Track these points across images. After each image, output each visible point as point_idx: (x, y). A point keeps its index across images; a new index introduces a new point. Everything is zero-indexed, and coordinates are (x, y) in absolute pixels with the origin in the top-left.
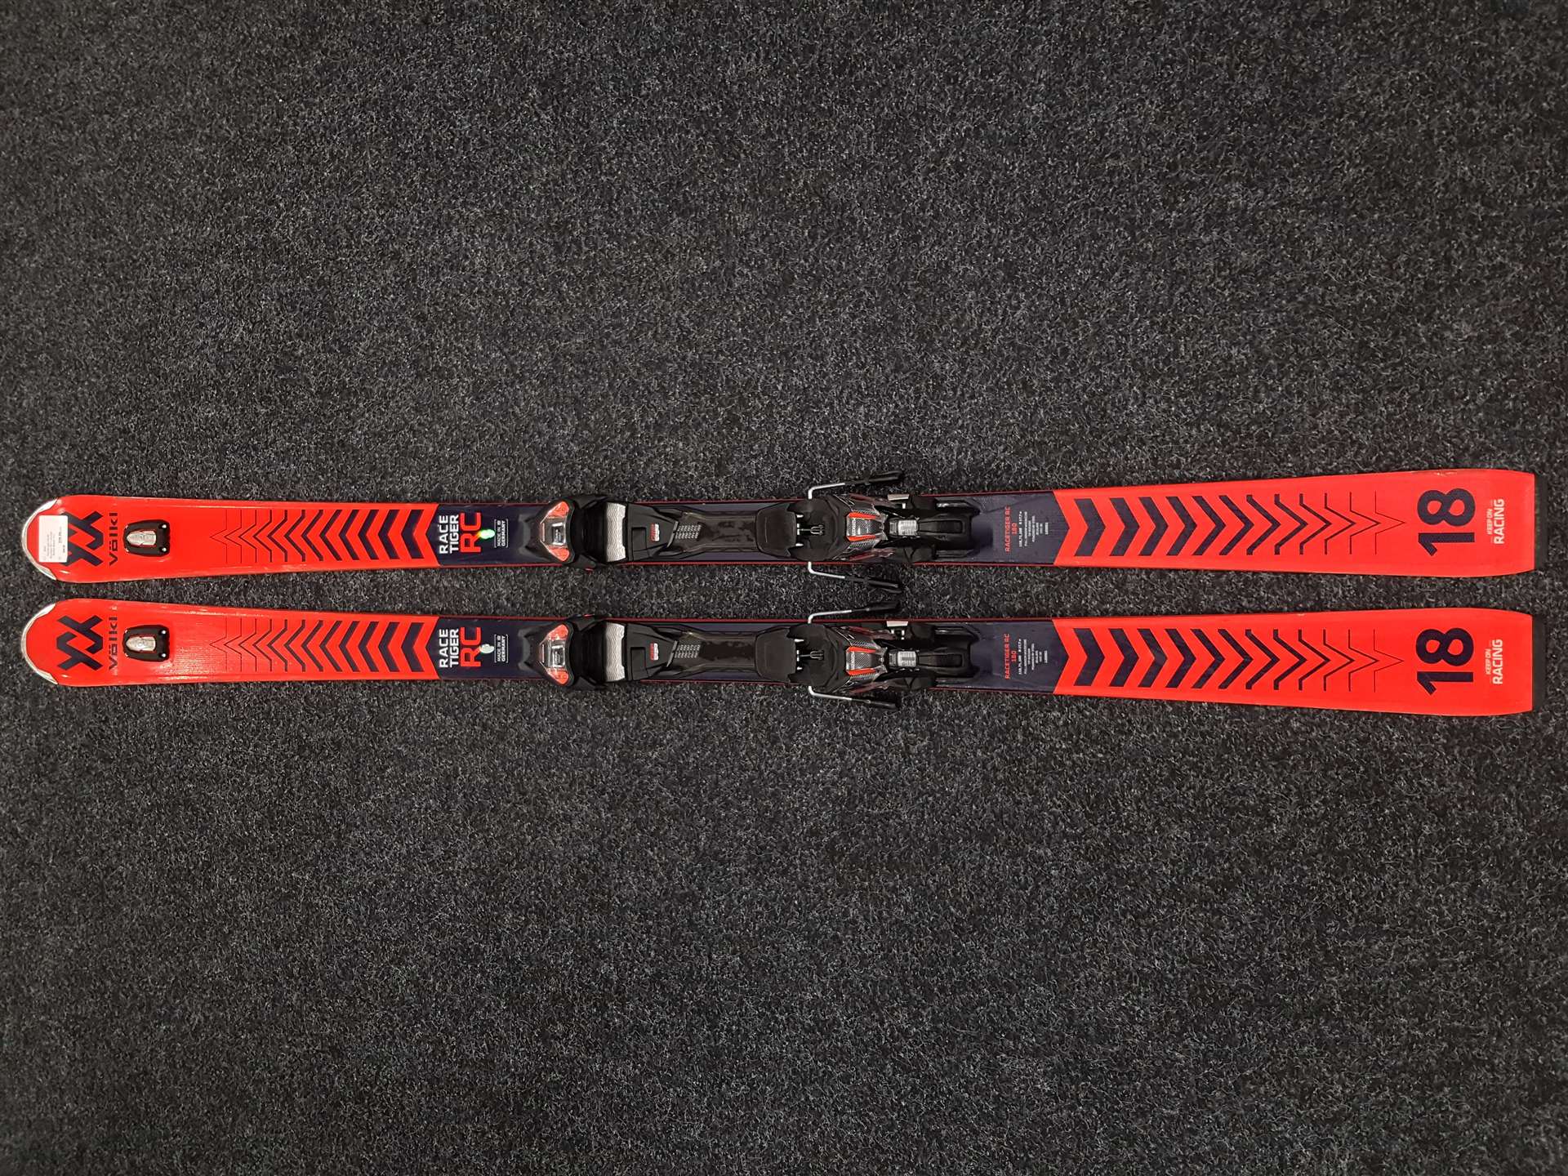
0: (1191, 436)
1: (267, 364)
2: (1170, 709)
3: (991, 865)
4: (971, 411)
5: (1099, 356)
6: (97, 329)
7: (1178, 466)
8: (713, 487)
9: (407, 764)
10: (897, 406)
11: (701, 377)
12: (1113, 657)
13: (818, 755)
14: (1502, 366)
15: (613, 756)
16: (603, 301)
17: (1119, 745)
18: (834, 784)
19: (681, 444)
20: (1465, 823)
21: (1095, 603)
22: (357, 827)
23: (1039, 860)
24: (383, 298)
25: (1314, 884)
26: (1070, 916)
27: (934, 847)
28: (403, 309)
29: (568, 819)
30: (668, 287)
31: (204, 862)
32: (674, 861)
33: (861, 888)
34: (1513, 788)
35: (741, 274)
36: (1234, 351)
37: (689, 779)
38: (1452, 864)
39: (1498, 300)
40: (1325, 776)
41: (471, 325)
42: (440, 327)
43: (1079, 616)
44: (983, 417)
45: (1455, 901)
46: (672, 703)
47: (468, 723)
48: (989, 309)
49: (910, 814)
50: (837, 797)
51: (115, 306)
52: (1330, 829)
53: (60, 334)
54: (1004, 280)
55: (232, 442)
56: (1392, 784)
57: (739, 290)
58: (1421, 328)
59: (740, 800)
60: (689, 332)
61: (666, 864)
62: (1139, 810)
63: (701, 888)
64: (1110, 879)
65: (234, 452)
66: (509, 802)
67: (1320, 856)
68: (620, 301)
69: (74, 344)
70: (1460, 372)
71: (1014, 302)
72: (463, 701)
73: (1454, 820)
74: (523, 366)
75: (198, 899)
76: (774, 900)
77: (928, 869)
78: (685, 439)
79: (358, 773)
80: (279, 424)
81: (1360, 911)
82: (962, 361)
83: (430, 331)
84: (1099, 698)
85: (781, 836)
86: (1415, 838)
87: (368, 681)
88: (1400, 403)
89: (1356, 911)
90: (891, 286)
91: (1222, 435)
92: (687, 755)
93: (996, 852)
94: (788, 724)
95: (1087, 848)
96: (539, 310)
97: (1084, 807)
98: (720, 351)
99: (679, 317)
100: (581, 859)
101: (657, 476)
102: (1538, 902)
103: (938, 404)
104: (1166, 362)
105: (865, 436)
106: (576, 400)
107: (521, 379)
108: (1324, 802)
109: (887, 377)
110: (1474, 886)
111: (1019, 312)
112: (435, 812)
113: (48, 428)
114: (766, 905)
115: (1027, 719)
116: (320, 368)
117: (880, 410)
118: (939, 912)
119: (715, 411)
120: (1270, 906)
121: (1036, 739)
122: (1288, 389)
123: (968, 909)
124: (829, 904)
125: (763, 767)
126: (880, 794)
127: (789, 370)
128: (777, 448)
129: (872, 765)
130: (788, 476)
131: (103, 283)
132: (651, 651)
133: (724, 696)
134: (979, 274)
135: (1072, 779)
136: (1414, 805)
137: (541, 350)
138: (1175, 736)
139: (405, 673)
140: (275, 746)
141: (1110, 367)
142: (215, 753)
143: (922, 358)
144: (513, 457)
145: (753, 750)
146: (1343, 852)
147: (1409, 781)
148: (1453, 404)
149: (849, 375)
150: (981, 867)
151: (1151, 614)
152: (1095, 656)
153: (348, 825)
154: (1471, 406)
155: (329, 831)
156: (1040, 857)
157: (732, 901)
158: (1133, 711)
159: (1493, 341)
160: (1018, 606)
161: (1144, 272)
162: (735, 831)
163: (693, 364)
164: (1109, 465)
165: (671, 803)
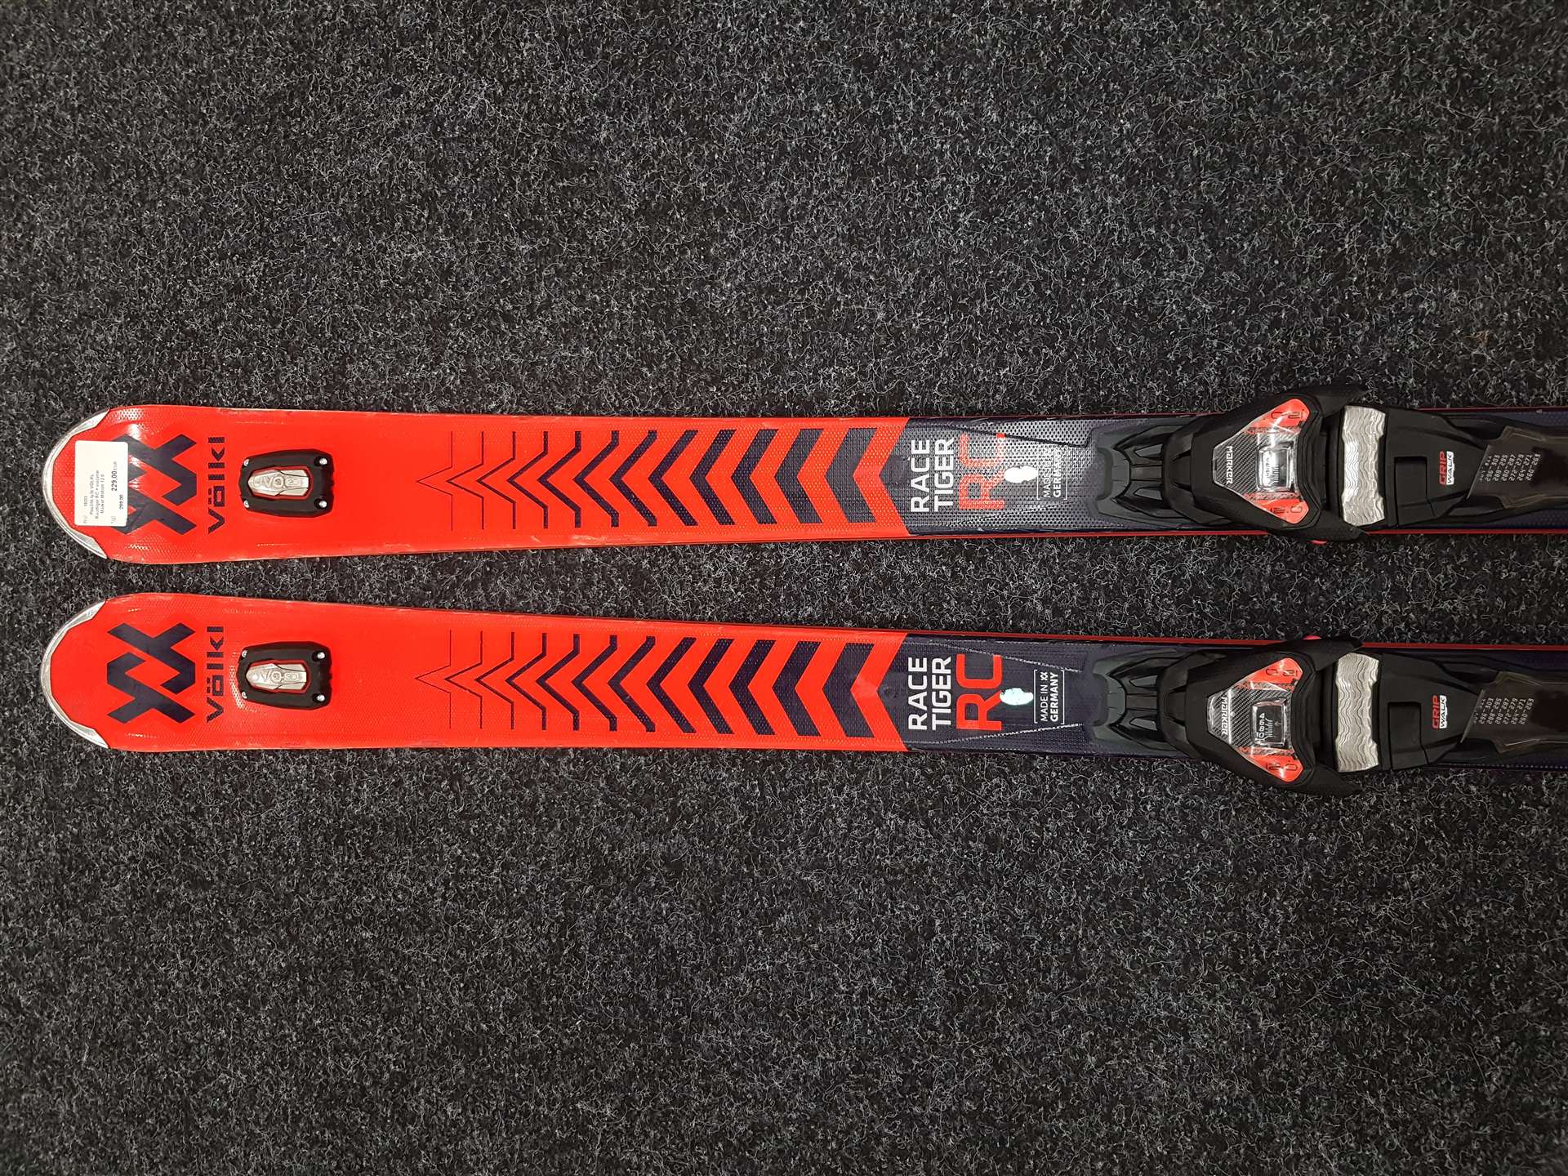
1: (535, 161)
6: (182, 105)
8: (1530, 379)
9: (825, 908)
15: (1283, 908)
16: (1273, 17)
22: (716, 1023)
24: (782, 30)
28: (825, 47)
29: (1178, 1026)
31: (393, 1074)
32: (1425, 1120)
37: (1461, 959)
41: (973, 74)
42: (906, 80)
46: (1424, 810)
47: (955, 836)
51: (218, 63)
53: (109, 119)
55: (459, 307)
60: (1478, 71)
61: (1405, 1122)
65: (465, 324)
66: (1047, 989)
68: (1314, 16)
69: (135, 135)
72: (944, 790)
74: (1090, 149)
75: (380, 1140)
78: (1465, 285)
79: (718, 924)
80: (558, 272)
83: (883, 87)
87: (743, 751)
96: (1127, 40)
99: (1455, 44)
100: (1208, 1105)
101: (1396, 361)
106: (1208, 211)
107: (1084, 173)
112: (884, 1002)
113: (84, 286)
116: (646, 165)
131: (196, 22)
132: (1432, 709)
137: (1129, 117)
139: (832, 737)
140: (546, 866)
142: (421, 877)
144: (1064, 327)
153: (695, 1017)
155: (655, 1028)
163: (1485, 137)
165: (1418, 1006)
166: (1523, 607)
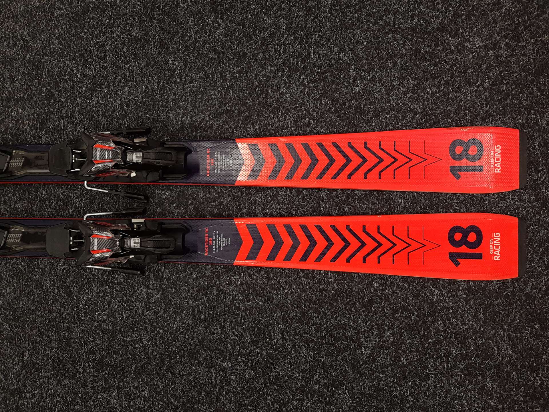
0: (316, 107)
2: (302, 274)
3: (196, 373)
4: (190, 91)
5: (264, 58)
7: (308, 125)
10: (147, 87)
11: (33, 69)
12: (269, 243)
13: (95, 303)
14: (499, 64)
17: (272, 297)
18: (104, 321)
19: (20, 110)
20: (477, 348)
21: (260, 209)
23: (224, 370)
25: (387, 386)
26: (242, 405)
27: (162, 361)
30: (17, 16)
33: (118, 387)
34: (506, 326)
35: (59, 8)
36: (342, 55)
37: (19, 317)
38: (469, 374)
39: (496, 24)
40: (393, 317)
43: (251, 217)
44: (197, 94)
45: (471, 397)
46: (10, 270)
48: (201, 29)
49: (148, 341)
50: (106, 330)
52: (396, 351)
54: (210, 12)
56: (434, 323)
57: (57, 17)
58: (452, 41)
59: (48, 331)
60: (28, 43)
61: (4, 370)
62: (283, 338)
63: (25, 386)
64: (265, 382)
67: (390, 368)
70: (474, 68)
71: (216, 25)
73: (470, 346)
76: (67, 393)
77: (158, 375)
78: (23, 107)
81: (414, 403)
82: (185, 61)
84: (261, 268)
85: (72, 354)
86: (447, 357)
88: (439, 86)
89: (411, 403)
90: (145, 15)
91: (335, 106)
92: (19, 303)
93: (200, 365)
94: (78, 283)
95: (252, 362)
97: (251, 336)
98: (45, 54)
99: (23, 34)
101: (6, 129)
102: (522, 399)
103: (171, 86)
104: (303, 61)
105: (128, 105)
108: (393, 334)
109: (142, 69)
110: (482, 388)
111: (218, 31)
114: (63, 397)
115: (219, 280)
117: (137, 90)
118: (164, 402)
119: (41, 90)
120: (360, 400)
121: (224, 293)
122: (373, 79)
123: (181, 400)
124: (99, 396)
125: (62, 311)
126: (131, 328)
127: (85, 65)
128: (76, 113)
129: (127, 310)
130: (82, 130)
133: (41, 266)
134: (195, 8)
135: (244, 319)
136: (446, 337)
138: (305, 291)
141: (271, 65)
143: (162, 58)
145: (57, 300)
146: (404, 366)
147: (444, 321)
148: (470, 87)
149: (119, 68)
150: (190, 374)
151: (292, 216)
152: (258, 241)
154: (481, 88)
156: (225, 368)
157: (42, 394)
158: (281, 276)
159: (494, 48)
160: (216, 211)
161: (290, 7)
162: (45, 350)
163: (29, 62)
164: (269, 125)
165: (8, 333)
166: (35, 207)
